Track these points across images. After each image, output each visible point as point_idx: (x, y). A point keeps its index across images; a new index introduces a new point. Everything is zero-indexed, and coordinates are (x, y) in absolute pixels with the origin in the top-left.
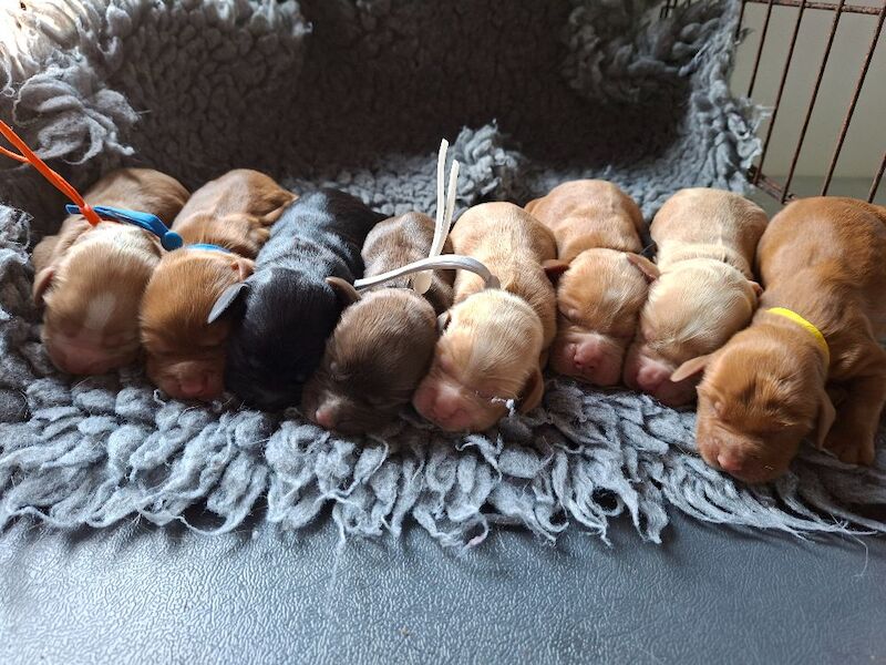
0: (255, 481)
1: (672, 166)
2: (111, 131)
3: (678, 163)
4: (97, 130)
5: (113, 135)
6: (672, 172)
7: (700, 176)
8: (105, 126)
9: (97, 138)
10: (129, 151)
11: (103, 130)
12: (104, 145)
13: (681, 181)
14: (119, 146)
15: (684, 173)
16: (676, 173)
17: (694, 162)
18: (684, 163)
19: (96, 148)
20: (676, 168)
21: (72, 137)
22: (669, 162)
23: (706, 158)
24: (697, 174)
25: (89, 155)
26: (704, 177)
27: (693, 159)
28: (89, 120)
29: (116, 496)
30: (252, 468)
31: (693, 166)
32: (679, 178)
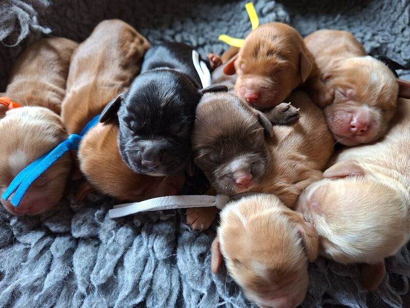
0: (174, 284)
1: (374, 14)
2: (33, 15)
3: (379, 13)
4: (23, 16)
5: (35, 18)
6: (374, 18)
7: (396, 24)
8: (28, 12)
9: (24, 23)
10: (47, 31)
11: (27, 15)
12: (30, 28)
13: (382, 25)
14: (41, 28)
15: (384, 20)
16: (378, 19)
17: (392, 13)
18: (383, 13)
19: (25, 32)
20: (378, 16)
21: (7, 24)
22: (372, 11)
23: (403, 12)
24: (394, 22)
25: (21, 37)
26: (399, 24)
27: (392, 11)
28: (15, 9)
29: (86, 301)
30: (170, 274)
31: (392, 16)
32: (380, 23)
